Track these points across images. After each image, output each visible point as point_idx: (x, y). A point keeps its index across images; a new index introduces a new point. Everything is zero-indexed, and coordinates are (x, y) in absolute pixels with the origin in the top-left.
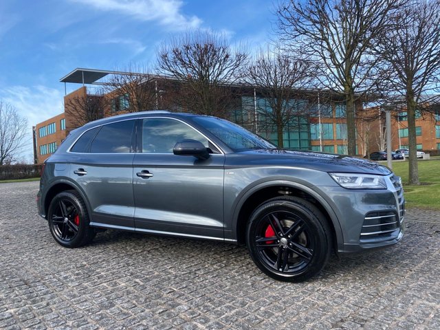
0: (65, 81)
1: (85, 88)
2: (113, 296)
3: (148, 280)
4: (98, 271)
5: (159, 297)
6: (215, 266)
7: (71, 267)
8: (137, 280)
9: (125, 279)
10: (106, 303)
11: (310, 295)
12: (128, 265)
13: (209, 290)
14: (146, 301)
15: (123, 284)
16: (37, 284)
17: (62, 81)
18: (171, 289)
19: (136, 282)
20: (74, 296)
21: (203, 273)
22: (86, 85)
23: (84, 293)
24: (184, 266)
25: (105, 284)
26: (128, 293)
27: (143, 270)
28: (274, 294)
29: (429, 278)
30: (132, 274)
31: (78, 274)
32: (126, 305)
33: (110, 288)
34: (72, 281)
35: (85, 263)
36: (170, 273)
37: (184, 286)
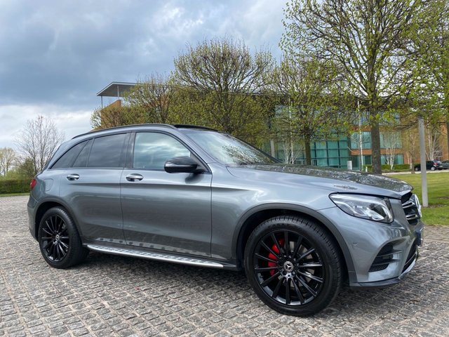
0: (102, 95)
1: (120, 101)
2: (72, 319)
3: (116, 302)
4: (72, 290)
5: (118, 322)
6: (192, 290)
7: (48, 285)
8: (105, 303)
9: (92, 301)
10: (59, 328)
11: (279, 328)
12: (105, 284)
13: (172, 317)
14: (101, 328)
15: (89, 307)
16: (6, 302)
17: (99, 95)
18: (133, 314)
19: (103, 305)
20: (34, 318)
21: (176, 296)
22: (121, 98)
23: (45, 316)
24: (160, 289)
25: (71, 306)
26: (89, 317)
27: (117, 291)
28: (240, 326)
29: (428, 313)
30: (104, 295)
31: (50, 294)
32: (78, 331)
33: (74, 311)
34: (42, 301)
35: (64, 281)
36: (142, 295)
37: (149, 311)
